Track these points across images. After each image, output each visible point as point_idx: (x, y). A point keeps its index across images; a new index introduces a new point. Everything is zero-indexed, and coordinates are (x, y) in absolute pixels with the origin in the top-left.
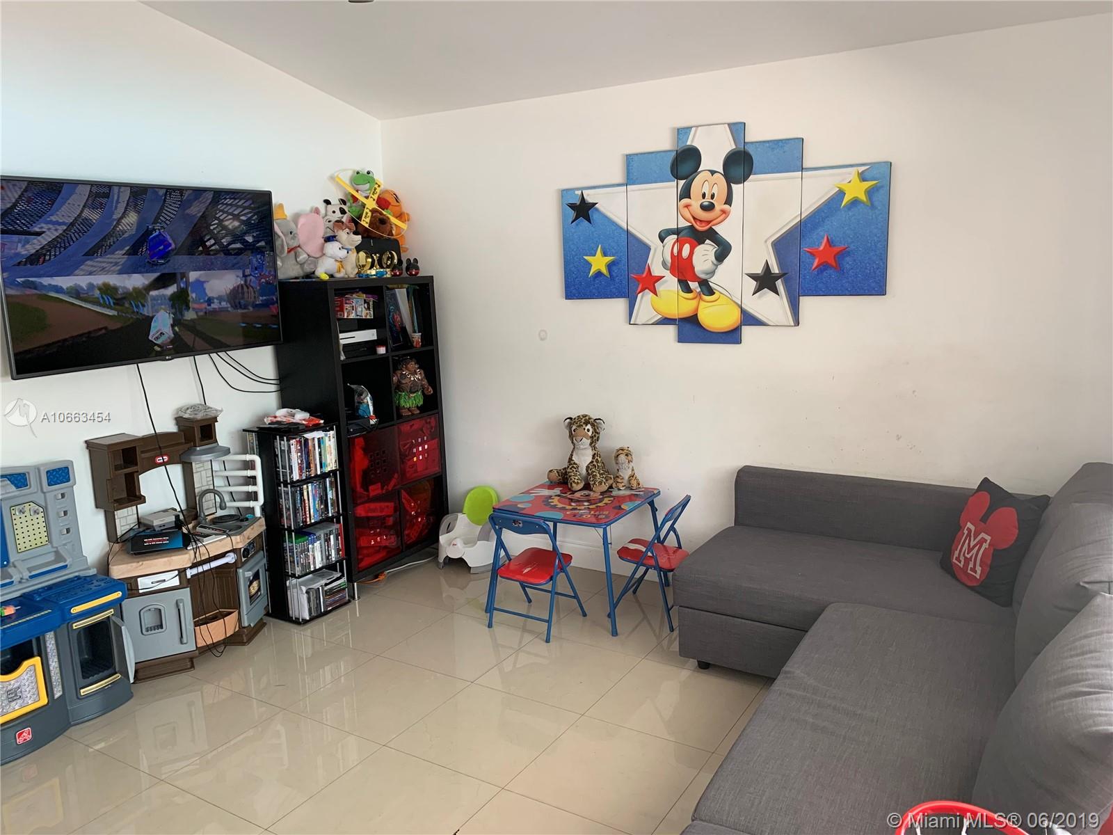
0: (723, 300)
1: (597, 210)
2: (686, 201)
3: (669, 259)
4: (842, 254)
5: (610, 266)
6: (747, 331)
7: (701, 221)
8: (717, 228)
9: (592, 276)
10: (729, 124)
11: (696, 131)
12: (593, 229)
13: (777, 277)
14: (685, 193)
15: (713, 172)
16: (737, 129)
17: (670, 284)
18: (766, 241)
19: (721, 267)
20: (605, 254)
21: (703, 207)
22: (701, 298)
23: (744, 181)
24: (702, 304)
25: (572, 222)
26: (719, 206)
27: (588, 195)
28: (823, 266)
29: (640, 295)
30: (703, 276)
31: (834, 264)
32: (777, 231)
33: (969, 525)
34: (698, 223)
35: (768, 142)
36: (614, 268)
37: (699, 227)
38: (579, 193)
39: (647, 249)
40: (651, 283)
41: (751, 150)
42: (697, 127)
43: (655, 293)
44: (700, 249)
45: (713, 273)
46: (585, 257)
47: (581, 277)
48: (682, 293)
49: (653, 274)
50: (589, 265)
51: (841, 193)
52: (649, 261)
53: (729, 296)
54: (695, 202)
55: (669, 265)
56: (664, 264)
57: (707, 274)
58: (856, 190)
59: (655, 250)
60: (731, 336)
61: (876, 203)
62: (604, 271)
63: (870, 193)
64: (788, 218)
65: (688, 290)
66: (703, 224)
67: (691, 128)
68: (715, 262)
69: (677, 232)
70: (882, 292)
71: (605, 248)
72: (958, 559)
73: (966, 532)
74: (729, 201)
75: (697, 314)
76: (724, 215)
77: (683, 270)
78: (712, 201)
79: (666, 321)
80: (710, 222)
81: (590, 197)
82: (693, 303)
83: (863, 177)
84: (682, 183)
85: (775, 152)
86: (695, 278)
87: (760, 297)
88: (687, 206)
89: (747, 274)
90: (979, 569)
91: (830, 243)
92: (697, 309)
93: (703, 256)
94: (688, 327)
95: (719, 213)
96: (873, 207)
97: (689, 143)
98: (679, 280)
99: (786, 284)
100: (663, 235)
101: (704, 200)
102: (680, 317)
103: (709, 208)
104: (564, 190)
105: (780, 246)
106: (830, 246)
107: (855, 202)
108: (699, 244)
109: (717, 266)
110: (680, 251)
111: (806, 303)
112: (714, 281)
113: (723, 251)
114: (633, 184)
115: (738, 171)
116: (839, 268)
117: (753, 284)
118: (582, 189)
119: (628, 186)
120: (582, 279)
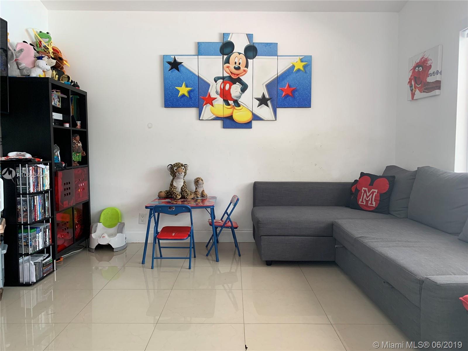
0: (244, 109)
1: (183, 65)
2: (227, 65)
3: (219, 90)
4: (294, 91)
5: (189, 92)
6: (254, 123)
7: (234, 74)
8: (241, 78)
9: (180, 96)
10: (246, 34)
11: (232, 35)
12: (180, 74)
13: (268, 100)
14: (227, 61)
15: (240, 54)
16: (250, 37)
17: (219, 101)
18: (263, 84)
19: (244, 95)
20: (187, 86)
21: (235, 68)
22: (234, 108)
23: (253, 58)
24: (235, 111)
25: (169, 70)
26: (242, 68)
27: (178, 58)
28: (287, 96)
29: (205, 106)
30: (235, 98)
31: (291, 95)
32: (269, 80)
33: (363, 188)
34: (233, 75)
35: (264, 43)
36: (192, 94)
37: (233, 76)
38: (173, 57)
39: (208, 85)
40: (210, 101)
41: (256, 46)
42: (233, 33)
43: (212, 105)
44: (234, 86)
45: (240, 97)
46: (176, 88)
47: (173, 97)
48: (225, 106)
49: (211, 97)
50: (178, 91)
51: (293, 66)
52: (209, 91)
54: (232, 66)
55: (219, 93)
56: (217, 92)
57: (237, 97)
58: (299, 66)
59: (213, 85)
60: (248, 125)
61: (307, 71)
62: (186, 94)
63: (304, 67)
64: (272, 75)
65: (229, 104)
66: (235, 76)
67: (230, 33)
68: (241, 92)
69: (223, 78)
70: (309, 106)
71: (187, 84)
72: (362, 202)
73: (363, 191)
74: (247, 66)
75: (232, 115)
76: (245, 72)
77: (226, 96)
78: (239, 66)
79: (217, 118)
80: (239, 74)
81: (179, 60)
82: (231, 110)
83: (302, 60)
84: (225, 57)
85: (267, 47)
86: (232, 99)
87: (261, 108)
88: (228, 67)
89: (255, 98)
90: (374, 203)
91: (289, 86)
92: (232, 113)
93: (235, 90)
94: (228, 121)
95: (243, 71)
96: (306, 72)
97: (229, 40)
98: (223, 100)
99: (272, 102)
100: (216, 79)
101: (236, 65)
102: (224, 116)
103: (238, 68)
104: (165, 55)
105: (269, 86)
106: (289, 88)
107: (299, 70)
108: (234, 84)
109: (241, 94)
110: (224, 87)
111: (279, 110)
112: (240, 101)
113: (244, 88)
114: (202, 55)
115: (251, 54)
116: (293, 96)
117: (258, 102)
118: (175, 56)
119: (199, 56)
120: (174, 98)
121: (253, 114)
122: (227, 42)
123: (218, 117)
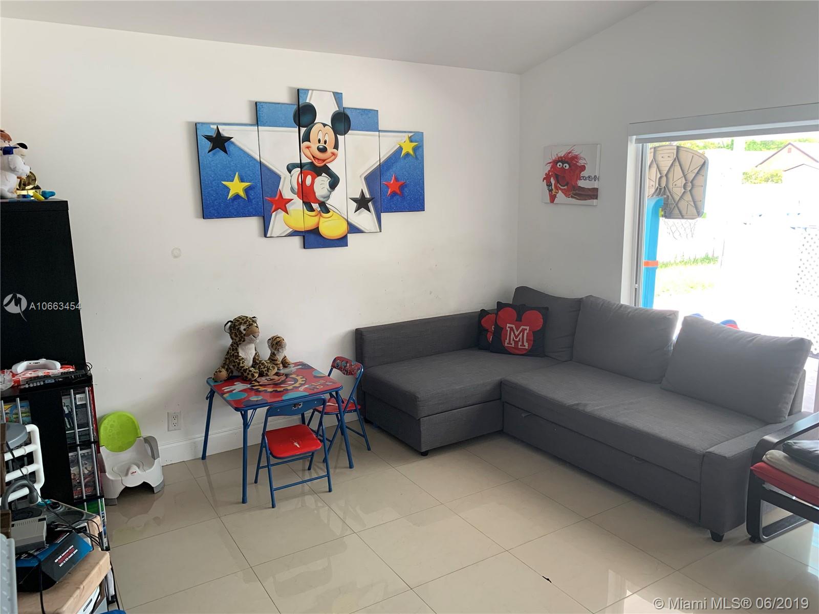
0: (335, 216)
1: (233, 143)
2: (307, 143)
3: (296, 186)
4: (402, 187)
5: (247, 190)
6: (351, 237)
7: (318, 159)
8: (329, 165)
9: (231, 199)
10: (333, 92)
11: (312, 94)
12: (229, 158)
13: (369, 201)
14: (307, 138)
15: (325, 125)
16: (338, 97)
17: (297, 205)
18: (361, 176)
20: (242, 180)
21: (319, 149)
22: (321, 215)
23: (345, 134)
24: (322, 220)
25: (209, 152)
26: (330, 150)
27: (223, 130)
28: (394, 194)
29: (274, 214)
30: (322, 199)
31: (399, 193)
32: (368, 169)
33: (508, 325)
34: (316, 161)
35: (359, 109)
36: (252, 193)
37: (316, 163)
38: (215, 127)
39: (279, 178)
40: (283, 204)
42: (313, 90)
44: (319, 180)
45: (328, 197)
46: (224, 183)
47: (220, 199)
48: (306, 211)
49: (284, 198)
50: (228, 189)
51: (400, 149)
52: (280, 187)
53: (339, 213)
54: (314, 145)
55: (297, 191)
56: (292, 189)
57: (325, 198)
58: (408, 148)
59: (285, 178)
60: (342, 242)
61: (418, 157)
62: (242, 194)
63: (415, 149)
64: (372, 162)
65: (312, 210)
66: (320, 162)
67: (309, 90)
68: (329, 189)
69: (301, 166)
70: (422, 208)
71: (242, 175)
72: (509, 343)
73: (509, 329)
74: (336, 147)
75: (318, 228)
76: (334, 156)
77: (306, 195)
78: (324, 145)
80: (326, 160)
81: (225, 132)
82: (315, 220)
83: (411, 140)
84: (303, 130)
85: (363, 117)
86: (316, 201)
87: (359, 214)
88: (308, 147)
89: (351, 198)
90: (526, 344)
91: (396, 179)
92: (318, 224)
93: (321, 185)
94: (312, 237)
95: (331, 154)
96: (416, 158)
98: (303, 202)
99: (374, 205)
100: (290, 167)
101: (320, 144)
102: (306, 230)
103: (323, 150)
104: (199, 123)
105: (370, 179)
106: (396, 181)
107: (408, 154)
108: (318, 176)
109: (331, 192)
110: (303, 181)
111: (383, 215)
113: (334, 182)
114: (264, 125)
115: (341, 127)
116: (402, 195)
117: (355, 205)
118: (217, 124)
119: (259, 127)
120: (220, 201)
121: (349, 224)
122: (304, 105)
123: (296, 231)
